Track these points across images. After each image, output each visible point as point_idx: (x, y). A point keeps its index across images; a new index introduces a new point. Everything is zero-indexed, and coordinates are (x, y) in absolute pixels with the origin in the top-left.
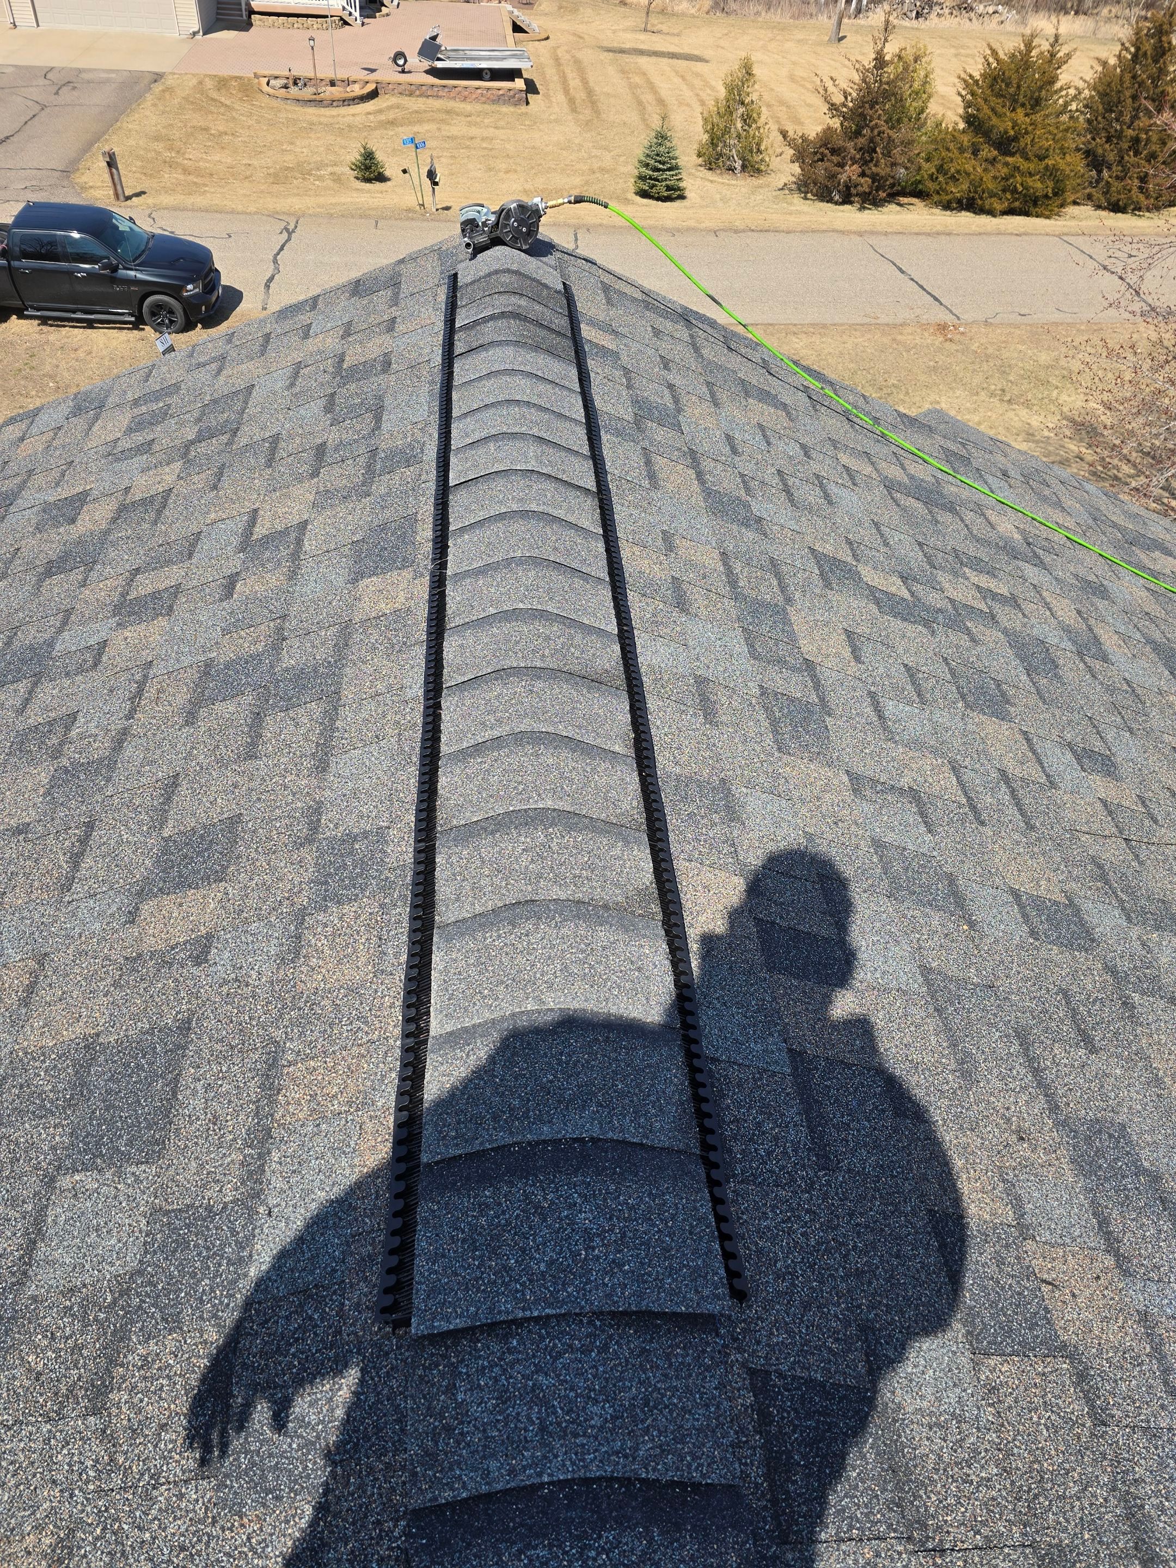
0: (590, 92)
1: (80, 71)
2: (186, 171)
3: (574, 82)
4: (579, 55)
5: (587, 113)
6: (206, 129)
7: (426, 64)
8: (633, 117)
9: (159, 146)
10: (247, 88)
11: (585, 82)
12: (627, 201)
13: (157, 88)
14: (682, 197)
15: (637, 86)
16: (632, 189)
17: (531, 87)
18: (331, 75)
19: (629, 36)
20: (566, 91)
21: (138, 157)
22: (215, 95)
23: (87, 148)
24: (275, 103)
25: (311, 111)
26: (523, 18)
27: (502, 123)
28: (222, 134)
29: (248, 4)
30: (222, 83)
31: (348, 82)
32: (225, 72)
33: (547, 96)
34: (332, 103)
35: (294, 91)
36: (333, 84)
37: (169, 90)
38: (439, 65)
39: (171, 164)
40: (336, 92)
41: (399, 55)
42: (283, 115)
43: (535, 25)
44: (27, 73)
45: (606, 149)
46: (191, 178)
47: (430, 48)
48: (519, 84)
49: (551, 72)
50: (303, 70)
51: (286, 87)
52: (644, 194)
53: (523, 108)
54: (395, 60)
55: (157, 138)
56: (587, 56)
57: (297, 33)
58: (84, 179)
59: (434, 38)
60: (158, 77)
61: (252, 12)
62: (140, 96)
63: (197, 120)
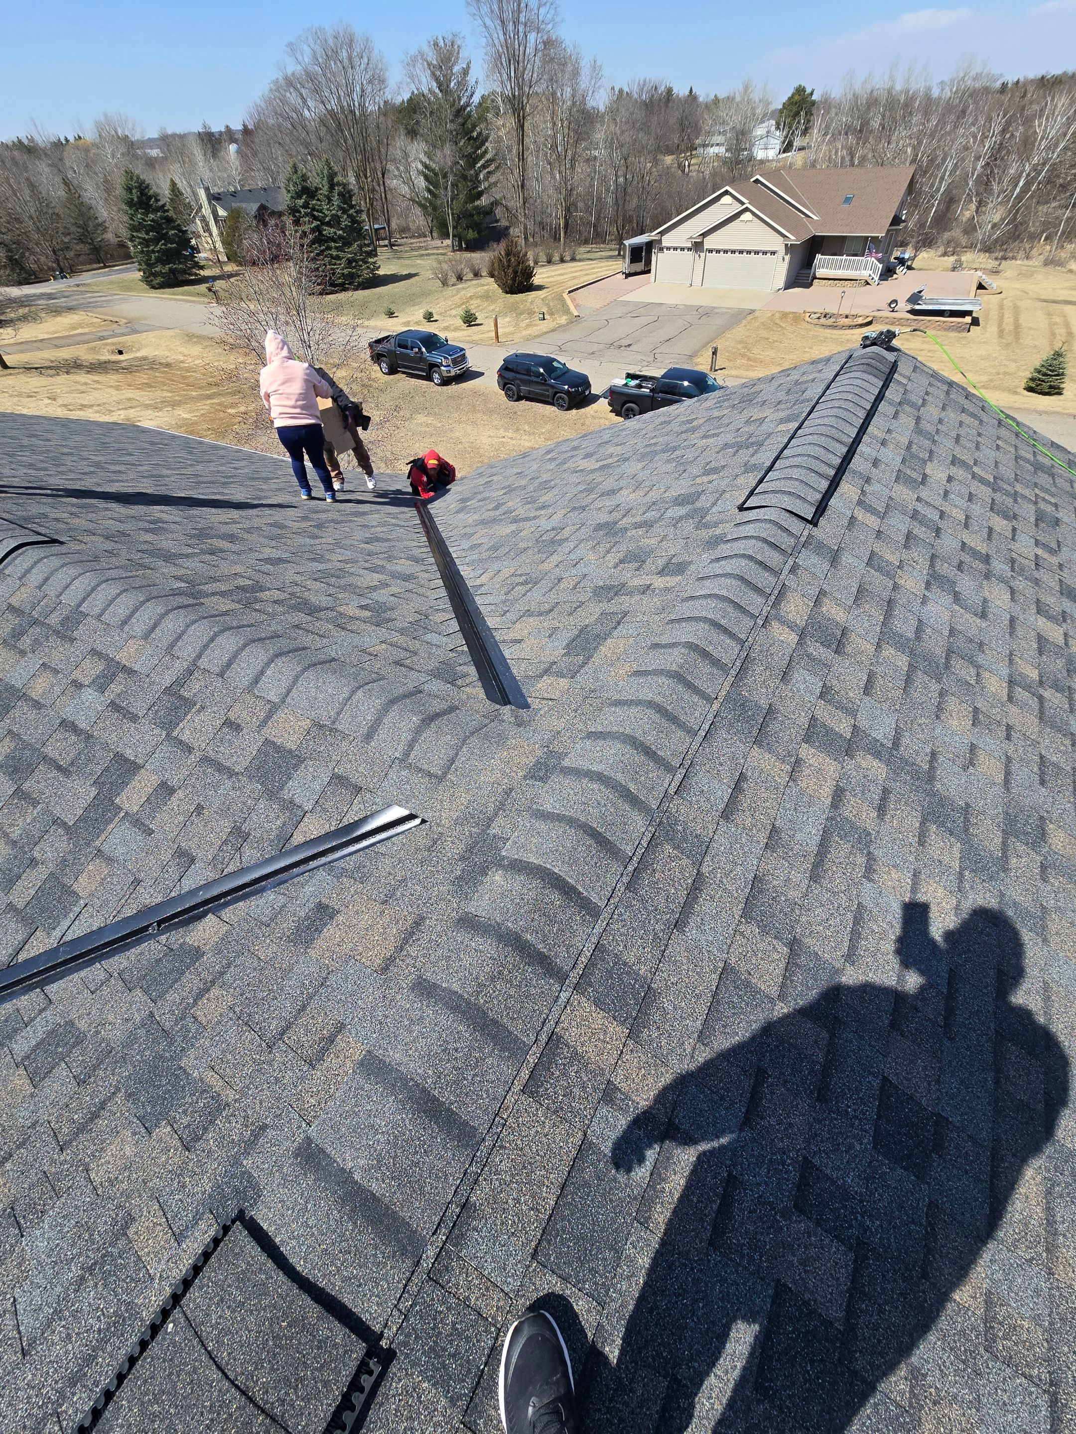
0: (1017, 326)
1: (715, 308)
2: (749, 359)
3: (1008, 319)
4: (1019, 303)
5: (1010, 339)
6: (767, 339)
7: (909, 307)
8: (1044, 343)
9: (740, 346)
10: (797, 318)
11: (1016, 320)
12: (1016, 393)
13: (751, 316)
14: (1060, 394)
15: (1056, 324)
16: (1023, 385)
17: (975, 322)
18: (847, 312)
19: (1065, 292)
20: (1000, 325)
21: (728, 351)
22: (778, 321)
23: (705, 346)
24: (809, 326)
25: (828, 331)
26: (987, 280)
27: (946, 342)
28: (775, 341)
29: (814, 274)
30: (784, 315)
31: (856, 316)
32: (787, 310)
33: (985, 328)
34: (843, 327)
35: (823, 321)
36: (847, 317)
37: (756, 318)
38: (917, 307)
39: (743, 356)
40: (847, 321)
41: (895, 301)
42: (812, 333)
43: (994, 285)
44: (689, 308)
45: (1015, 361)
46: (751, 363)
47: (915, 298)
48: (968, 319)
49: (994, 315)
50: (832, 309)
51: (819, 318)
52: (1030, 389)
53: (965, 334)
54: (890, 305)
55: (741, 342)
56: (1024, 304)
57: (837, 288)
58: (699, 360)
59: (920, 292)
60: (752, 312)
61: (815, 278)
62: (740, 321)
63: (765, 334)
